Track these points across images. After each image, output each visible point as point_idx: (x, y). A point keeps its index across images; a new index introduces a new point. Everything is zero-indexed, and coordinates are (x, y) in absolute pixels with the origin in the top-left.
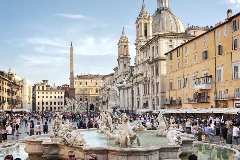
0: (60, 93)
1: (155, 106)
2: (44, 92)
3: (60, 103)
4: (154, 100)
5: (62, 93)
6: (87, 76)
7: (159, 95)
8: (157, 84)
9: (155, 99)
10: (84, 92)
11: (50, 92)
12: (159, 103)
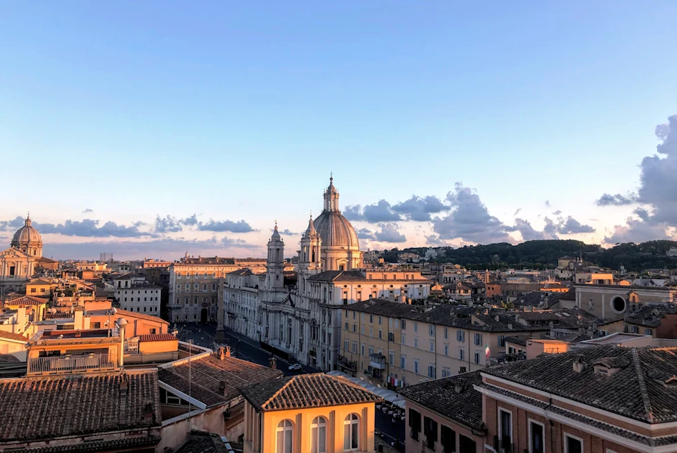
0: (154, 291)
1: (326, 360)
2: (121, 291)
3: (154, 309)
4: (324, 351)
5: (157, 292)
6: (198, 259)
7: (332, 348)
8: (329, 335)
9: (326, 350)
10: (192, 288)
11: (131, 291)
12: (332, 358)
